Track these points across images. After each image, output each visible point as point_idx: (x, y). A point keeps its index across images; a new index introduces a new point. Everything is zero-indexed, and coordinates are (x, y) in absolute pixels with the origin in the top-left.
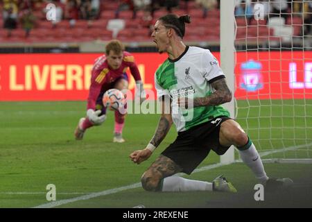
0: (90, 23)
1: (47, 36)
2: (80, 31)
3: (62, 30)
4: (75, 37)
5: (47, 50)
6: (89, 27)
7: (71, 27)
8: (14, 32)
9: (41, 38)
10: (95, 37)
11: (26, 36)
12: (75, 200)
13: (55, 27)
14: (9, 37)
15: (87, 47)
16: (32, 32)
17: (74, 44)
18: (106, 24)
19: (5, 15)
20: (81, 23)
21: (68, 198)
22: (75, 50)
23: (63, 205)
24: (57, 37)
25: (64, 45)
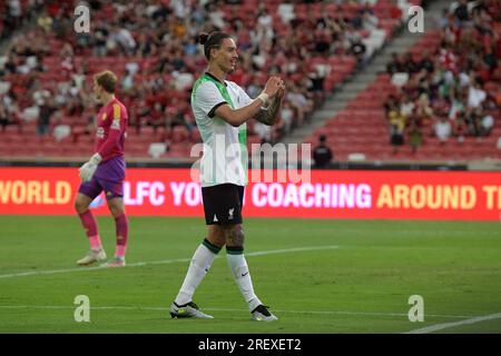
0: (479, 140)
1: (435, 152)
2: (468, 148)
3: (450, 148)
4: (463, 155)
5: (434, 168)
6: (479, 145)
7: (460, 145)
8: (401, 149)
9: (428, 155)
10: (483, 155)
11: (413, 153)
12: (460, 323)
13: (442, 144)
14: (395, 154)
15: (475, 165)
16: (419, 149)
17: (462, 162)
18: (496, 142)
19: (392, 131)
20: (470, 140)
21: (451, 321)
22: (462, 168)
23: (448, 328)
24: (445, 155)
25: (451, 163)
